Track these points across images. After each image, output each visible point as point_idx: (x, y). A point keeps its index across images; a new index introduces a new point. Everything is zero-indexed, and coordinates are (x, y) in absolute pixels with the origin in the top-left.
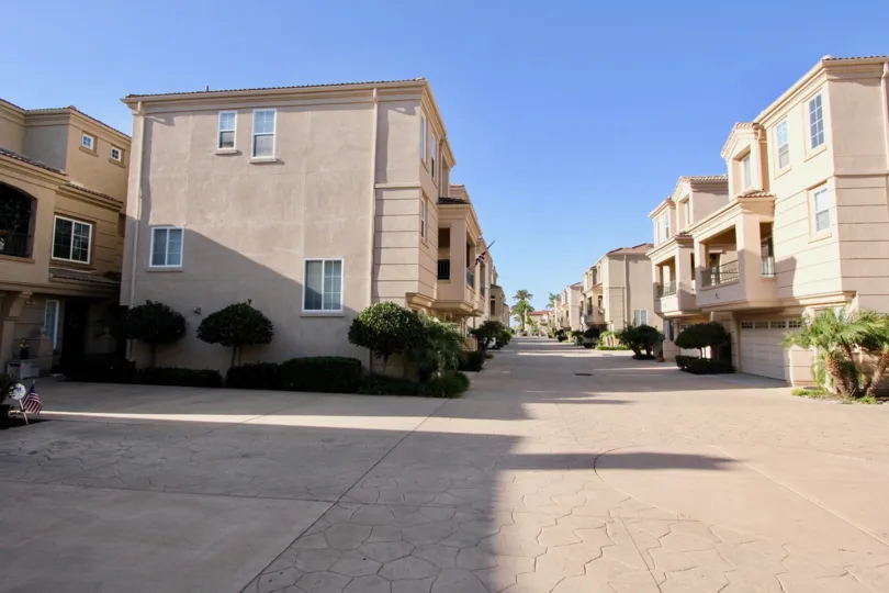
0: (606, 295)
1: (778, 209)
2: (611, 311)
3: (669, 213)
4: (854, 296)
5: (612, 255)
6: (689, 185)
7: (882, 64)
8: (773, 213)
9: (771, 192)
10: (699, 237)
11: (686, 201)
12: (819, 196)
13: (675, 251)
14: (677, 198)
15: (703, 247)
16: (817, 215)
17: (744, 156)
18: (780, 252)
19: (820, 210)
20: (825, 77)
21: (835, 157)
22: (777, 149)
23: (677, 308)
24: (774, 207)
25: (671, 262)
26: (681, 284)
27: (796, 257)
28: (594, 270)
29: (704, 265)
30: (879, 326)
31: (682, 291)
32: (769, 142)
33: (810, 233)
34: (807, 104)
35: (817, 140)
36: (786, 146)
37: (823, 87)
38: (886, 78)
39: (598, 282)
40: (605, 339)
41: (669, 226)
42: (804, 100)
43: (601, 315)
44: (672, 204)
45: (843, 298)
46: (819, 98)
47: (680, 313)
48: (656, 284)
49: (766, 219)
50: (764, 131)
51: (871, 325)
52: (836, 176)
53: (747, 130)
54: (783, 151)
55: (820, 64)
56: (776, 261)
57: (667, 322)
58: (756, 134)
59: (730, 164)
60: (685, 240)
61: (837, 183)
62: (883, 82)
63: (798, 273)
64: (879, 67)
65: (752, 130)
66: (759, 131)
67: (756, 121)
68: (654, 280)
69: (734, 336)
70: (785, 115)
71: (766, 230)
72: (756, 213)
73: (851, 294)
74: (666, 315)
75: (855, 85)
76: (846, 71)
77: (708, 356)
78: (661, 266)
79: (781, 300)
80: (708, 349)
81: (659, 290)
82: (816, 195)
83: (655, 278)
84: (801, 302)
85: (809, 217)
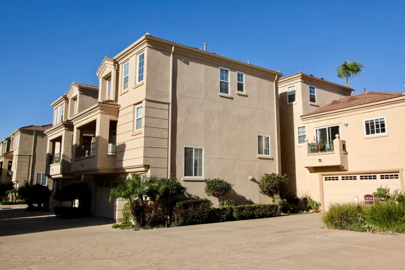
0: (15, 161)
1: (121, 113)
2: (17, 174)
3: (64, 105)
4: (149, 168)
5: (23, 130)
6: (78, 88)
7: (172, 46)
8: (118, 115)
9: (118, 103)
10: (77, 124)
11: (75, 99)
12: (139, 109)
13: (62, 132)
14: (70, 96)
15: (79, 131)
16: (137, 120)
17: (108, 78)
18: (119, 140)
19: (139, 118)
20: (146, 45)
21: (147, 89)
22: (123, 77)
23: (59, 172)
24: (118, 112)
25: (59, 139)
26: (63, 156)
27: (126, 143)
28: (9, 140)
29: (78, 144)
30: (155, 185)
31: (63, 160)
32: (120, 72)
33: (133, 130)
34: (138, 56)
35: (141, 78)
36: (128, 77)
37: (145, 49)
38: (173, 53)
39: (11, 150)
40: (10, 196)
41: (63, 114)
42: (137, 54)
43: (10, 177)
44: (66, 99)
45: (143, 169)
46: (143, 54)
47: (61, 176)
48: (49, 154)
49: (114, 118)
50: (118, 66)
51: (153, 184)
52: (146, 100)
53: (110, 63)
54: (126, 80)
55: (144, 37)
56: (117, 145)
57: (56, 182)
58: (115, 66)
59: (101, 80)
60: (69, 126)
61: (146, 104)
62: (172, 54)
63: (126, 153)
64: (170, 47)
65: (112, 63)
66: (116, 65)
67: (114, 58)
68: (48, 152)
69: (93, 191)
70: (128, 60)
71: (113, 125)
72: (109, 114)
73: (147, 167)
74: (53, 177)
75: (159, 53)
76: (156, 44)
77: (77, 206)
78: (54, 141)
79: (116, 169)
80: (77, 201)
81: (51, 159)
82: (138, 108)
83: (48, 150)
84: (127, 171)
85: (133, 121)
